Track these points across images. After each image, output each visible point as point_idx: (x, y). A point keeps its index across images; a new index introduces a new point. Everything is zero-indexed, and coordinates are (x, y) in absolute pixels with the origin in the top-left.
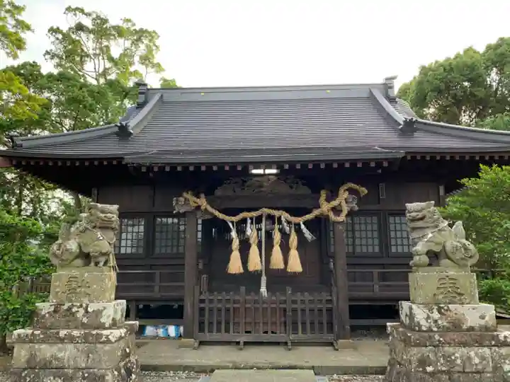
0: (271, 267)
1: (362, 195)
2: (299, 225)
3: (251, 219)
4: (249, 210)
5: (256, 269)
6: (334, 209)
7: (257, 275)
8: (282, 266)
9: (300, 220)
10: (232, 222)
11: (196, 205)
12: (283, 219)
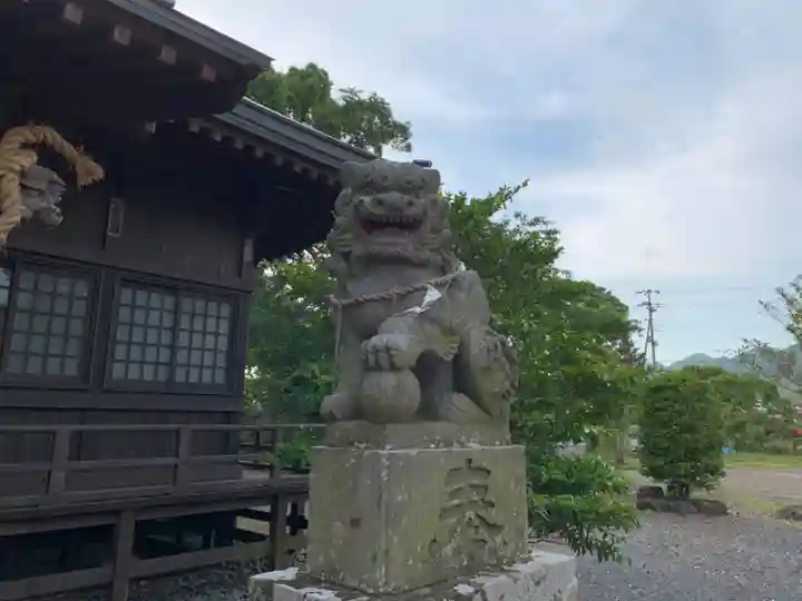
1: (83, 181)
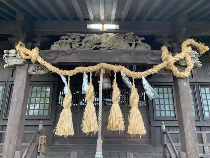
0: (109, 128)
2: (141, 80)
3: (88, 74)
4: (86, 65)
5: (92, 130)
6: (177, 64)
7: (92, 138)
8: (122, 128)
9: (142, 75)
10: (66, 77)
11: (27, 57)
12: (123, 74)
